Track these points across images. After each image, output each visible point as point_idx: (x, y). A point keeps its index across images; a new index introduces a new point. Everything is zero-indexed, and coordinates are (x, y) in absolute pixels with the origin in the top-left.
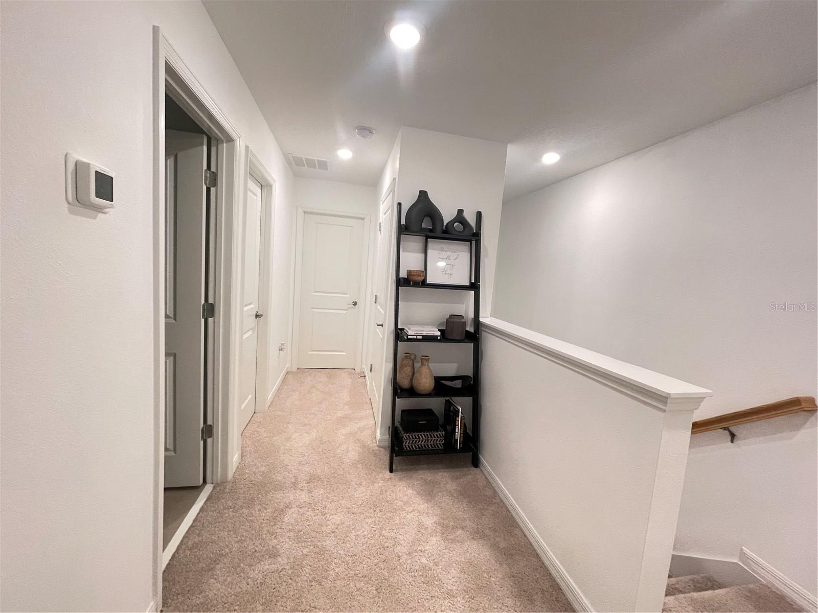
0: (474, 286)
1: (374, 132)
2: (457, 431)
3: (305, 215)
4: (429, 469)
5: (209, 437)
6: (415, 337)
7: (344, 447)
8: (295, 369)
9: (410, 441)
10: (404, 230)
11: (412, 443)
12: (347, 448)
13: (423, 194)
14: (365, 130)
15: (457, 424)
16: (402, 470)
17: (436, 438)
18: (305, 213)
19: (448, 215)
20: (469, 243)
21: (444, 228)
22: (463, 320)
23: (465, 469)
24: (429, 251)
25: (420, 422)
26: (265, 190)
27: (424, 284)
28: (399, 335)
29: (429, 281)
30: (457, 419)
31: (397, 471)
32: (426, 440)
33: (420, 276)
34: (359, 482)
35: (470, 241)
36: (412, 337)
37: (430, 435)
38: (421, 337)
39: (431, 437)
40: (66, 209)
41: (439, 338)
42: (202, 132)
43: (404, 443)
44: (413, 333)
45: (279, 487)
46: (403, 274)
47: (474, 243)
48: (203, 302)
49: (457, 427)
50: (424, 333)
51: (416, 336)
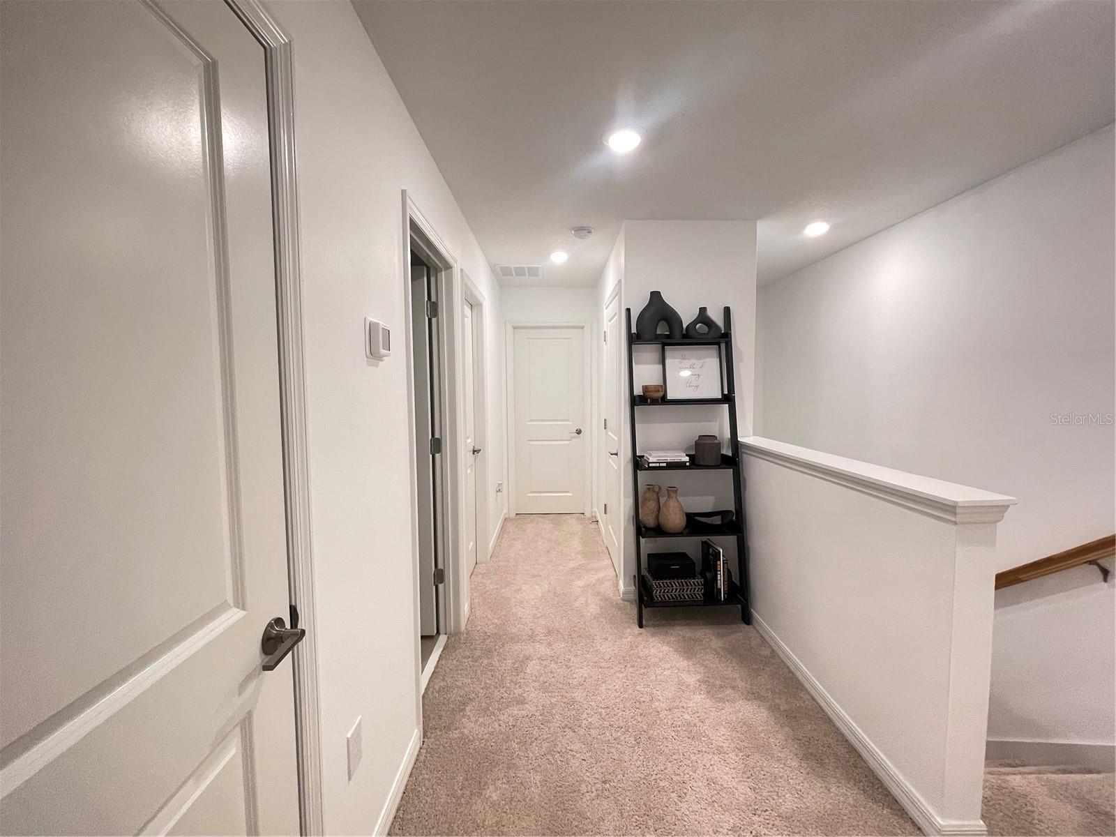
0: (728, 398)
1: (593, 231)
2: (719, 578)
3: (516, 330)
4: (687, 625)
5: (441, 583)
6: (658, 465)
7: (582, 600)
8: (513, 515)
9: (660, 589)
10: (634, 339)
11: (664, 592)
12: (586, 601)
13: (655, 296)
14: (582, 230)
15: (719, 569)
16: (654, 626)
17: (694, 587)
18: (514, 328)
19: (687, 316)
20: (717, 346)
21: (684, 332)
22: (716, 441)
23: (734, 626)
24: (668, 362)
25: (672, 567)
26: (475, 309)
27: (664, 400)
28: (638, 463)
29: (670, 396)
30: (718, 562)
31: (648, 626)
32: (680, 589)
33: (659, 391)
34: (604, 636)
35: (718, 344)
36: (654, 465)
37: (686, 582)
38: (665, 465)
39: (688, 585)
40: (366, 363)
41: (688, 464)
42: (424, 264)
43: (655, 592)
44: (655, 460)
45: (514, 639)
46: (638, 391)
47: (723, 346)
48: (430, 437)
49: (719, 573)
50: (669, 459)
51: (659, 463)
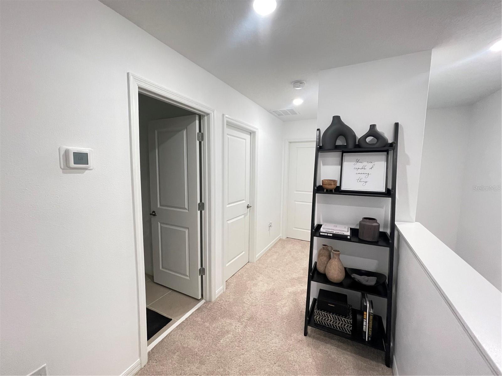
0: (390, 193)
2: (364, 324)
4: (338, 347)
5: (204, 274)
8: (284, 238)
9: (319, 316)
10: (320, 149)
11: (322, 319)
13: (337, 119)
14: (298, 83)
15: (365, 317)
16: (314, 337)
17: (344, 323)
18: (290, 143)
19: (360, 131)
20: (386, 153)
21: (357, 143)
22: (375, 224)
24: (345, 164)
25: (329, 305)
26: (252, 134)
27: (338, 190)
28: (316, 230)
29: (343, 188)
30: (365, 313)
31: (310, 336)
32: (334, 321)
35: (387, 151)
36: (323, 234)
37: (338, 318)
38: (331, 235)
39: (339, 320)
40: (61, 172)
41: (349, 237)
42: (194, 114)
43: (315, 317)
44: (324, 231)
45: (231, 316)
46: (319, 183)
47: (390, 153)
48: (199, 202)
49: (364, 320)
50: (335, 232)
51: (327, 233)
